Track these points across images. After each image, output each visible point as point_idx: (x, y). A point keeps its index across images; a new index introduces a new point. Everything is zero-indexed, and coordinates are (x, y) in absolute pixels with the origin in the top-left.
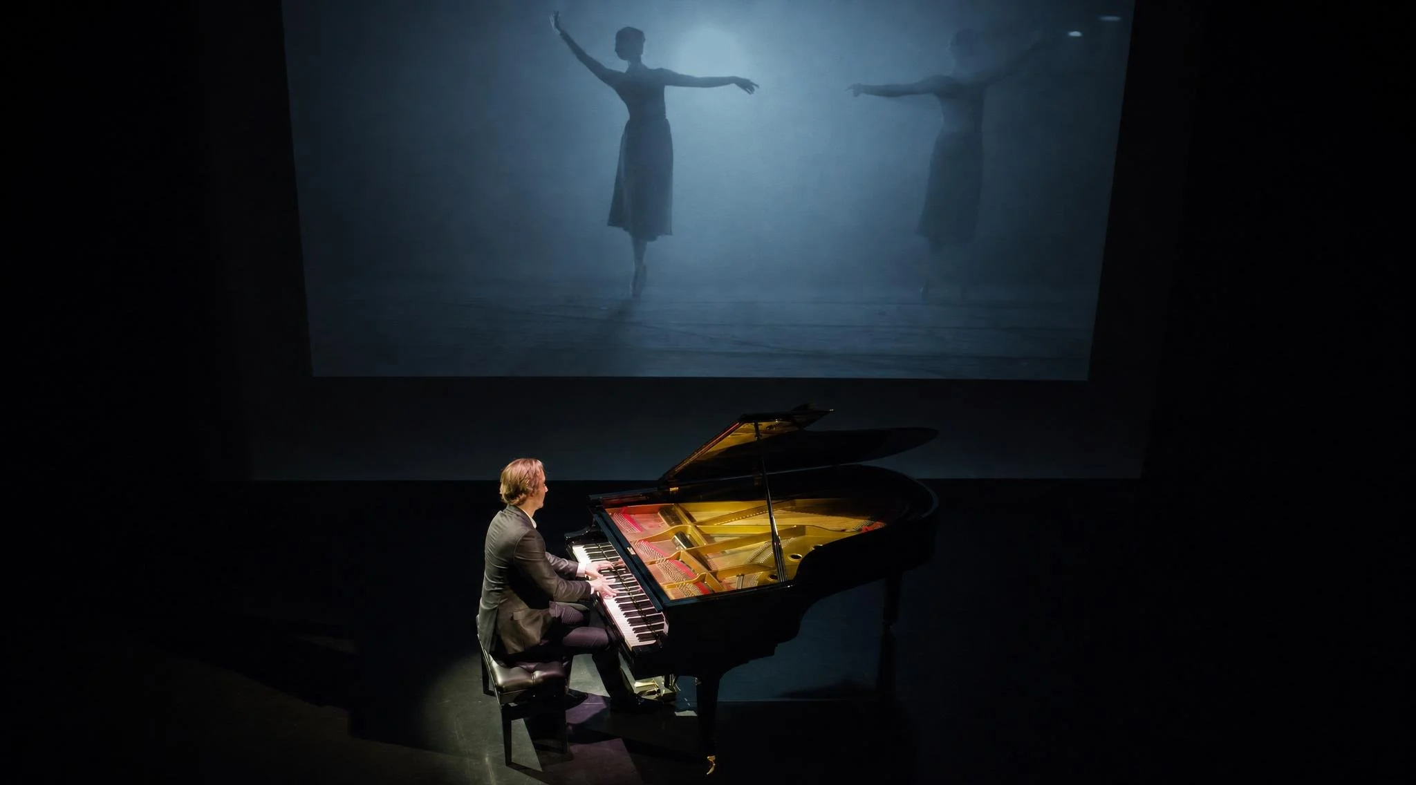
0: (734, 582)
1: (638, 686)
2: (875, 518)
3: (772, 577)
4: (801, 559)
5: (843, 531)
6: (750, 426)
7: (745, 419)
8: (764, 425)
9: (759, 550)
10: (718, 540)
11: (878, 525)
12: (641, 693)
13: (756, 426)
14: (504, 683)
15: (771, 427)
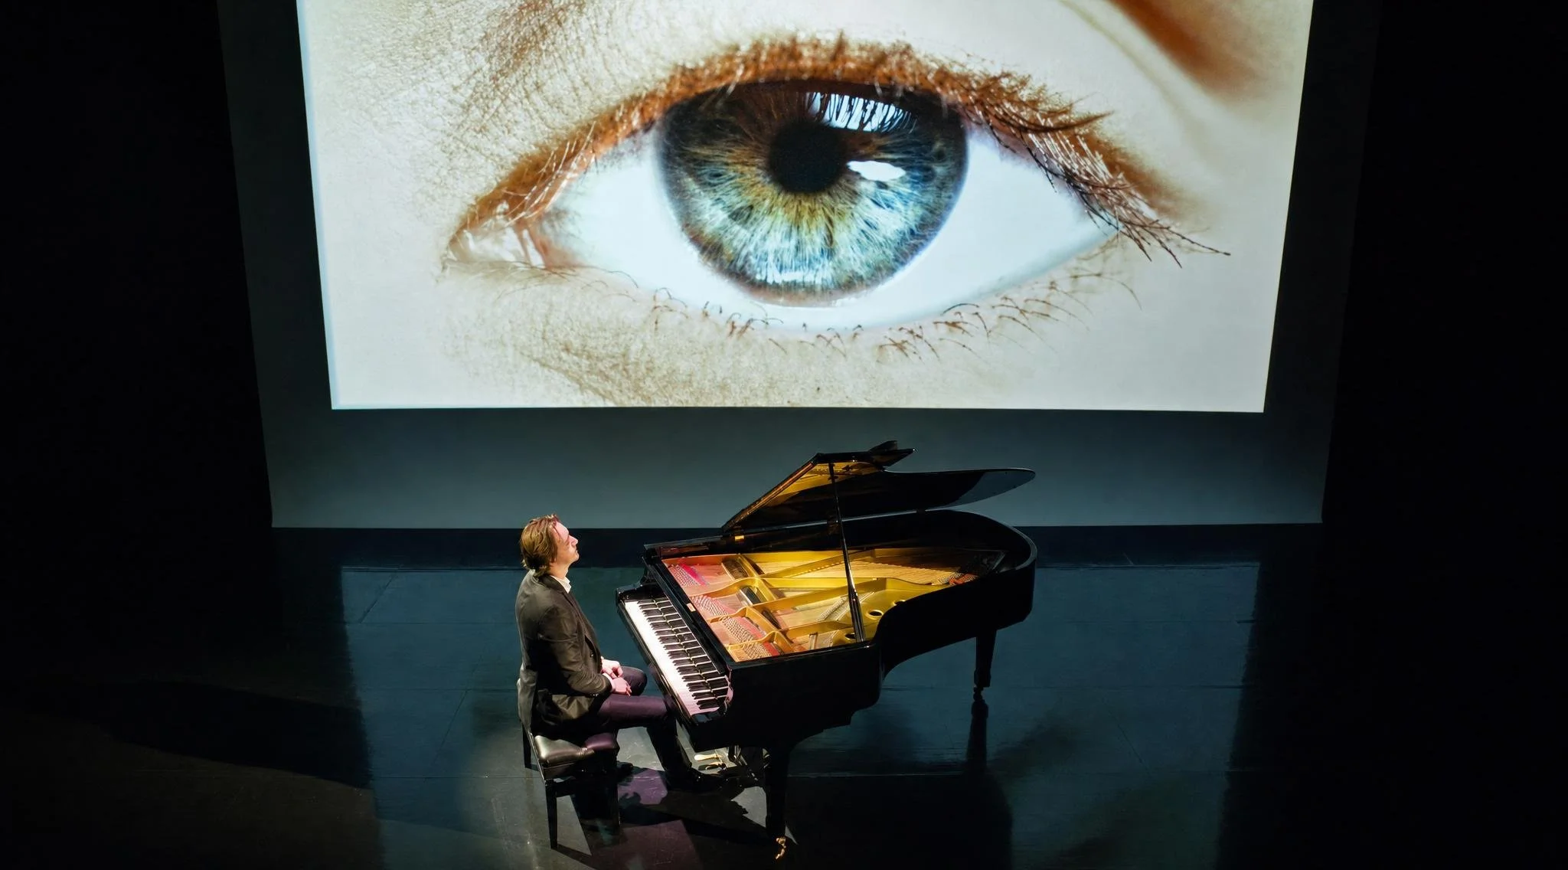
0: (807, 642)
1: (699, 758)
2: (963, 571)
3: (848, 636)
4: (881, 616)
5: (930, 584)
6: (825, 467)
7: (820, 459)
8: (839, 467)
9: (835, 606)
10: (789, 595)
11: (968, 578)
12: (703, 768)
13: (831, 467)
14: (548, 757)
15: (847, 468)
